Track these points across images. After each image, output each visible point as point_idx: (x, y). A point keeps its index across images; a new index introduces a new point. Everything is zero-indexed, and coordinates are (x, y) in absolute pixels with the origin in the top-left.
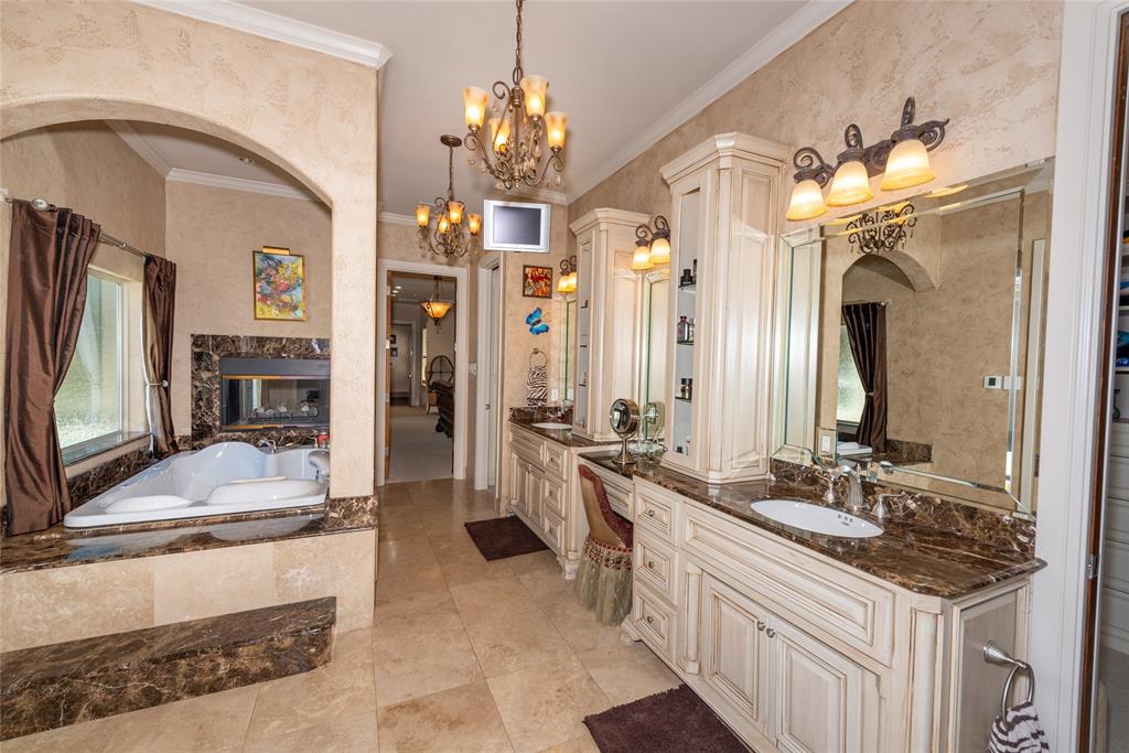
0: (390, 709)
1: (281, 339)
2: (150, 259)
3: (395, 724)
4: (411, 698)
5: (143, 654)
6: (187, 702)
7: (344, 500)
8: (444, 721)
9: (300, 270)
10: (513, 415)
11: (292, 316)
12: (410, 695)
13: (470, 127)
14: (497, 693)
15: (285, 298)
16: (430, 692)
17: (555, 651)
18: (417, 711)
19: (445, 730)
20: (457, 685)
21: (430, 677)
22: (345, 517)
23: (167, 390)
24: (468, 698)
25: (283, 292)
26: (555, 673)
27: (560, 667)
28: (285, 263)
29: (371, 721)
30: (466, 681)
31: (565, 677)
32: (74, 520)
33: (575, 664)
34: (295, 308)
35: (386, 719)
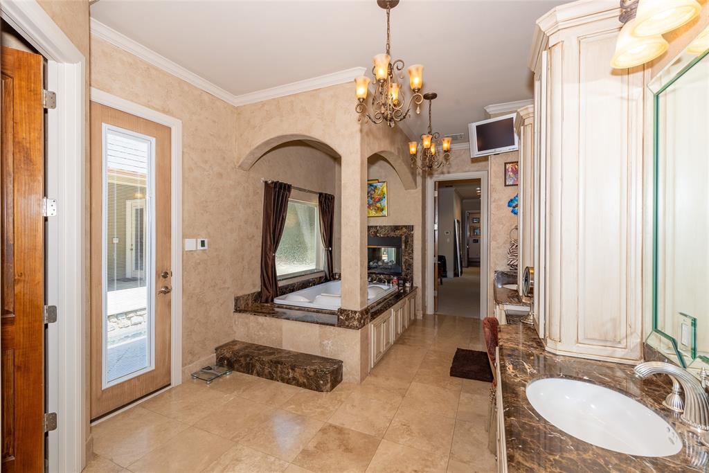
0: (330, 425)
1: (377, 226)
2: (321, 194)
3: (326, 433)
4: (342, 426)
5: (272, 357)
6: (280, 383)
7: (346, 310)
8: (344, 446)
9: (385, 190)
10: (497, 276)
11: (381, 214)
12: (343, 424)
13: (359, 99)
14: (381, 449)
15: (378, 205)
16: (353, 429)
17: (438, 448)
18: (339, 433)
19: (341, 450)
20: (367, 433)
21: (359, 422)
22: (346, 320)
23: (331, 252)
24: (365, 442)
25: (377, 202)
26: (425, 460)
27: (430, 459)
28: (378, 187)
29: (320, 426)
30: (373, 434)
31: (427, 466)
32: (277, 301)
33: (442, 463)
34: (382, 210)
35: (325, 429)
